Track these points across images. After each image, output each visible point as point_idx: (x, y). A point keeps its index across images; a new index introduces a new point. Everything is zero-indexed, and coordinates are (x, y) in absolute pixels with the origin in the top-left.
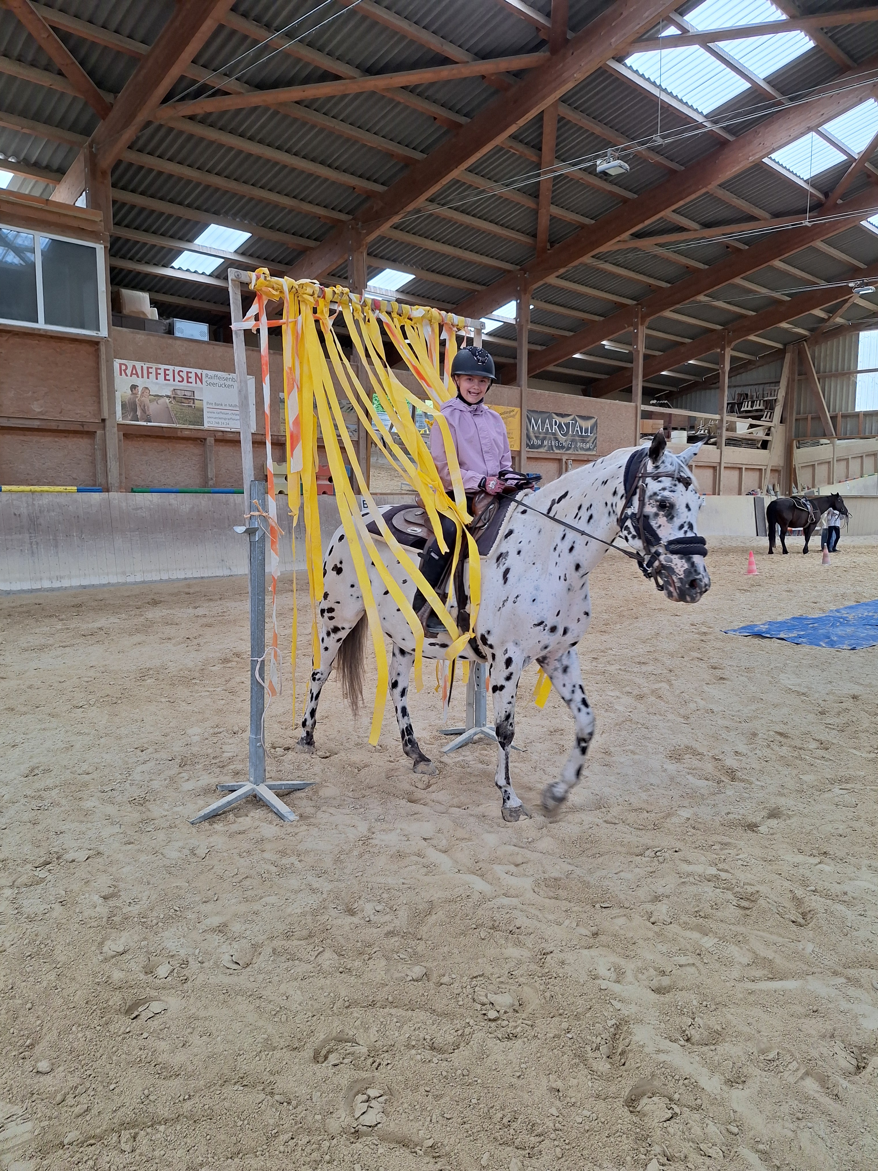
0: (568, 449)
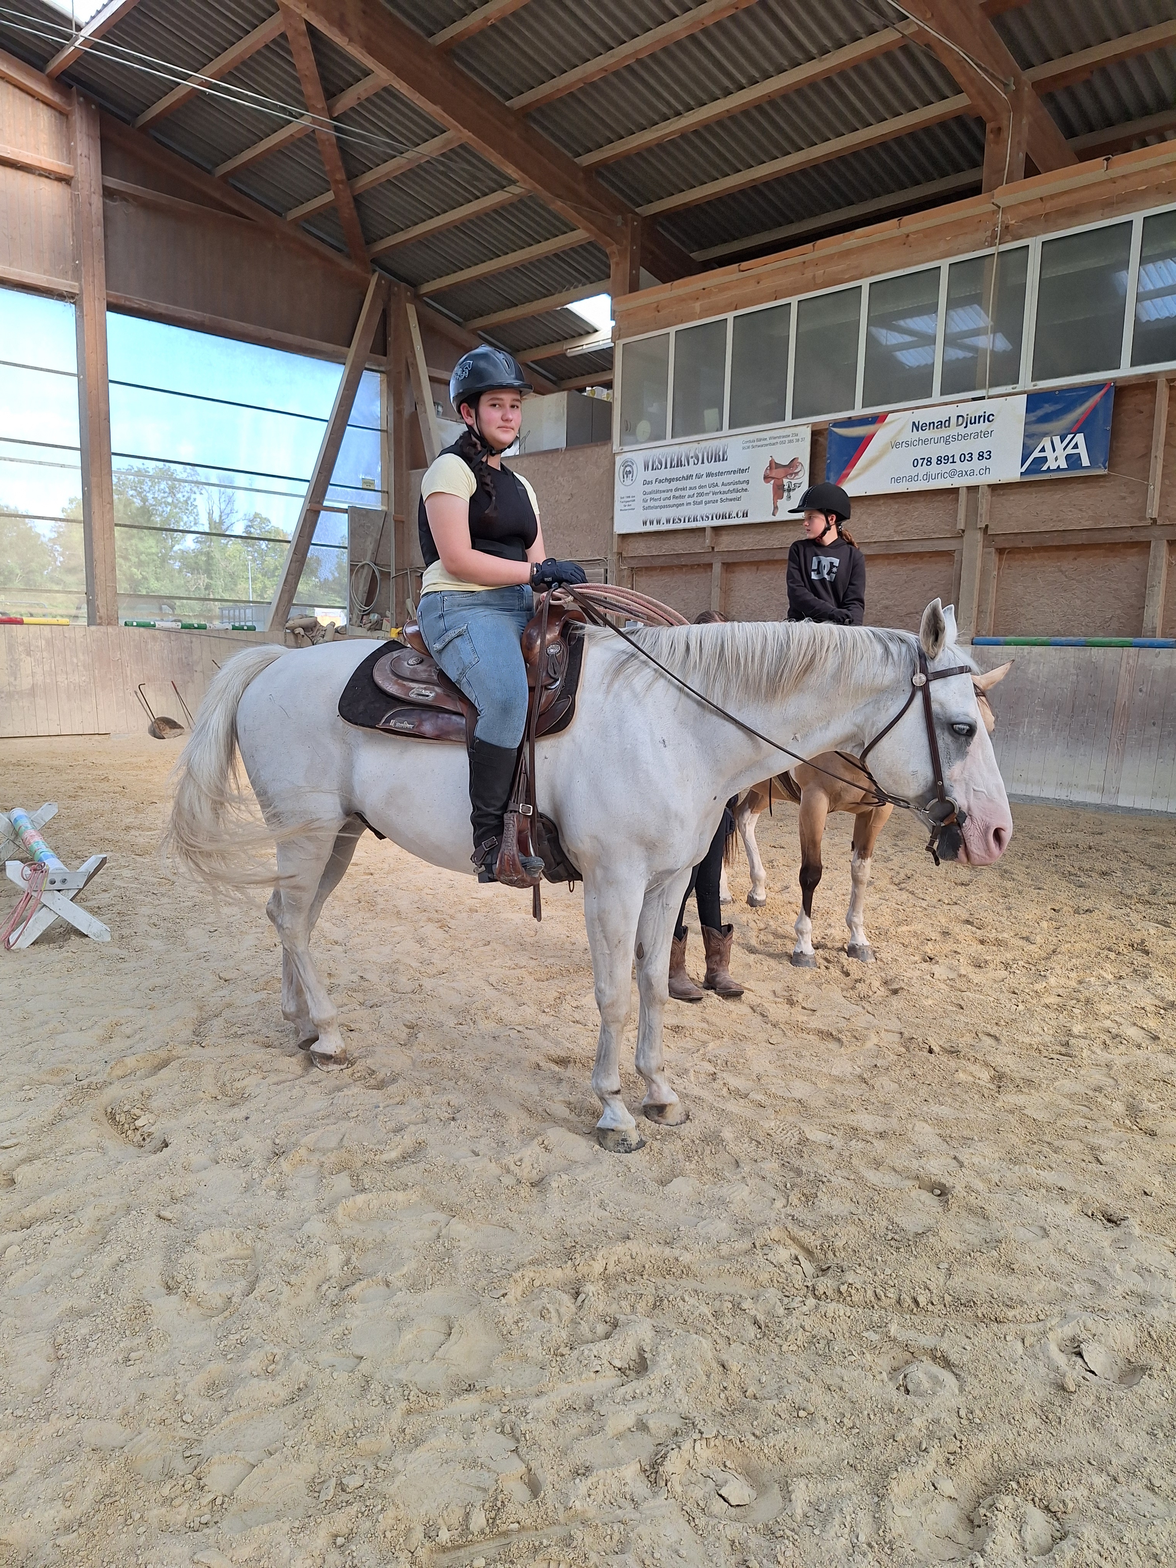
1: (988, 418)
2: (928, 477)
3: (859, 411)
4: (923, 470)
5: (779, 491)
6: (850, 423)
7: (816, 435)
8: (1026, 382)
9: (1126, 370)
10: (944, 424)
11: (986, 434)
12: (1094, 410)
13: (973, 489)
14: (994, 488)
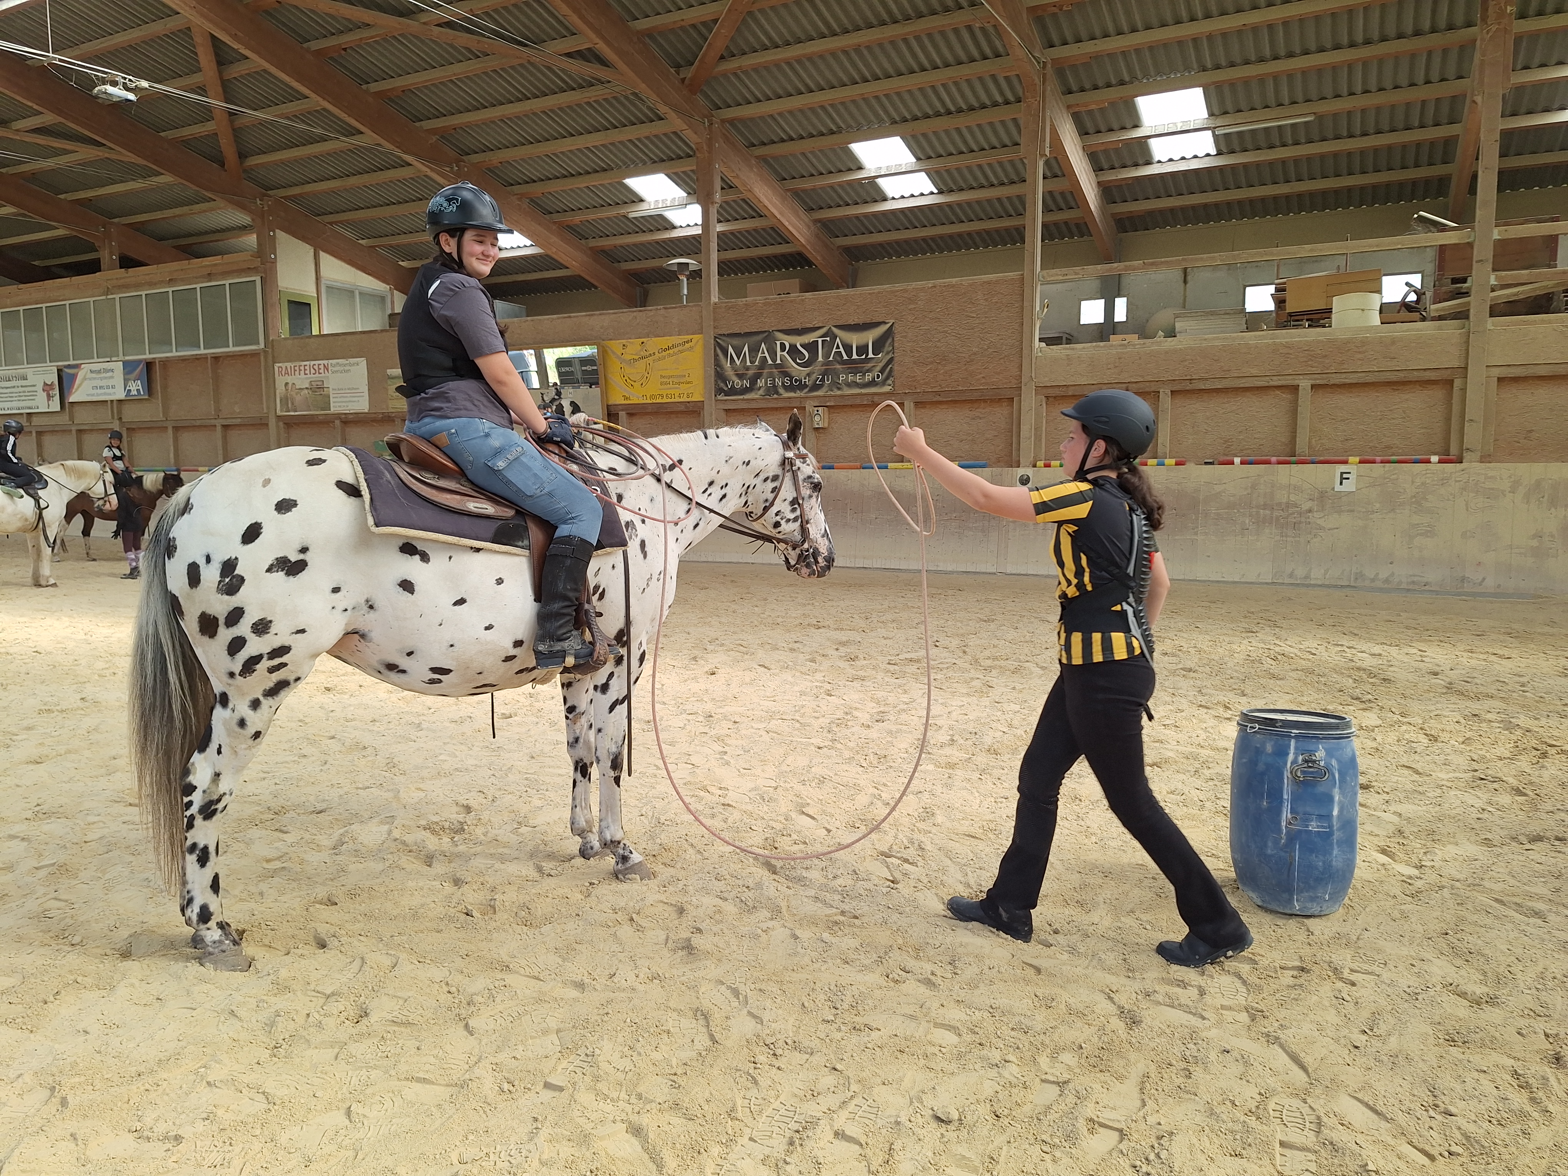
0: (815, 387)
1: (112, 371)
2: (98, 395)
3: (72, 362)
4: (95, 391)
5: (49, 397)
6: (69, 367)
7: (59, 371)
8: (121, 357)
9: (148, 356)
10: (99, 372)
11: (112, 377)
12: (142, 371)
13: (112, 401)
14: (120, 401)
